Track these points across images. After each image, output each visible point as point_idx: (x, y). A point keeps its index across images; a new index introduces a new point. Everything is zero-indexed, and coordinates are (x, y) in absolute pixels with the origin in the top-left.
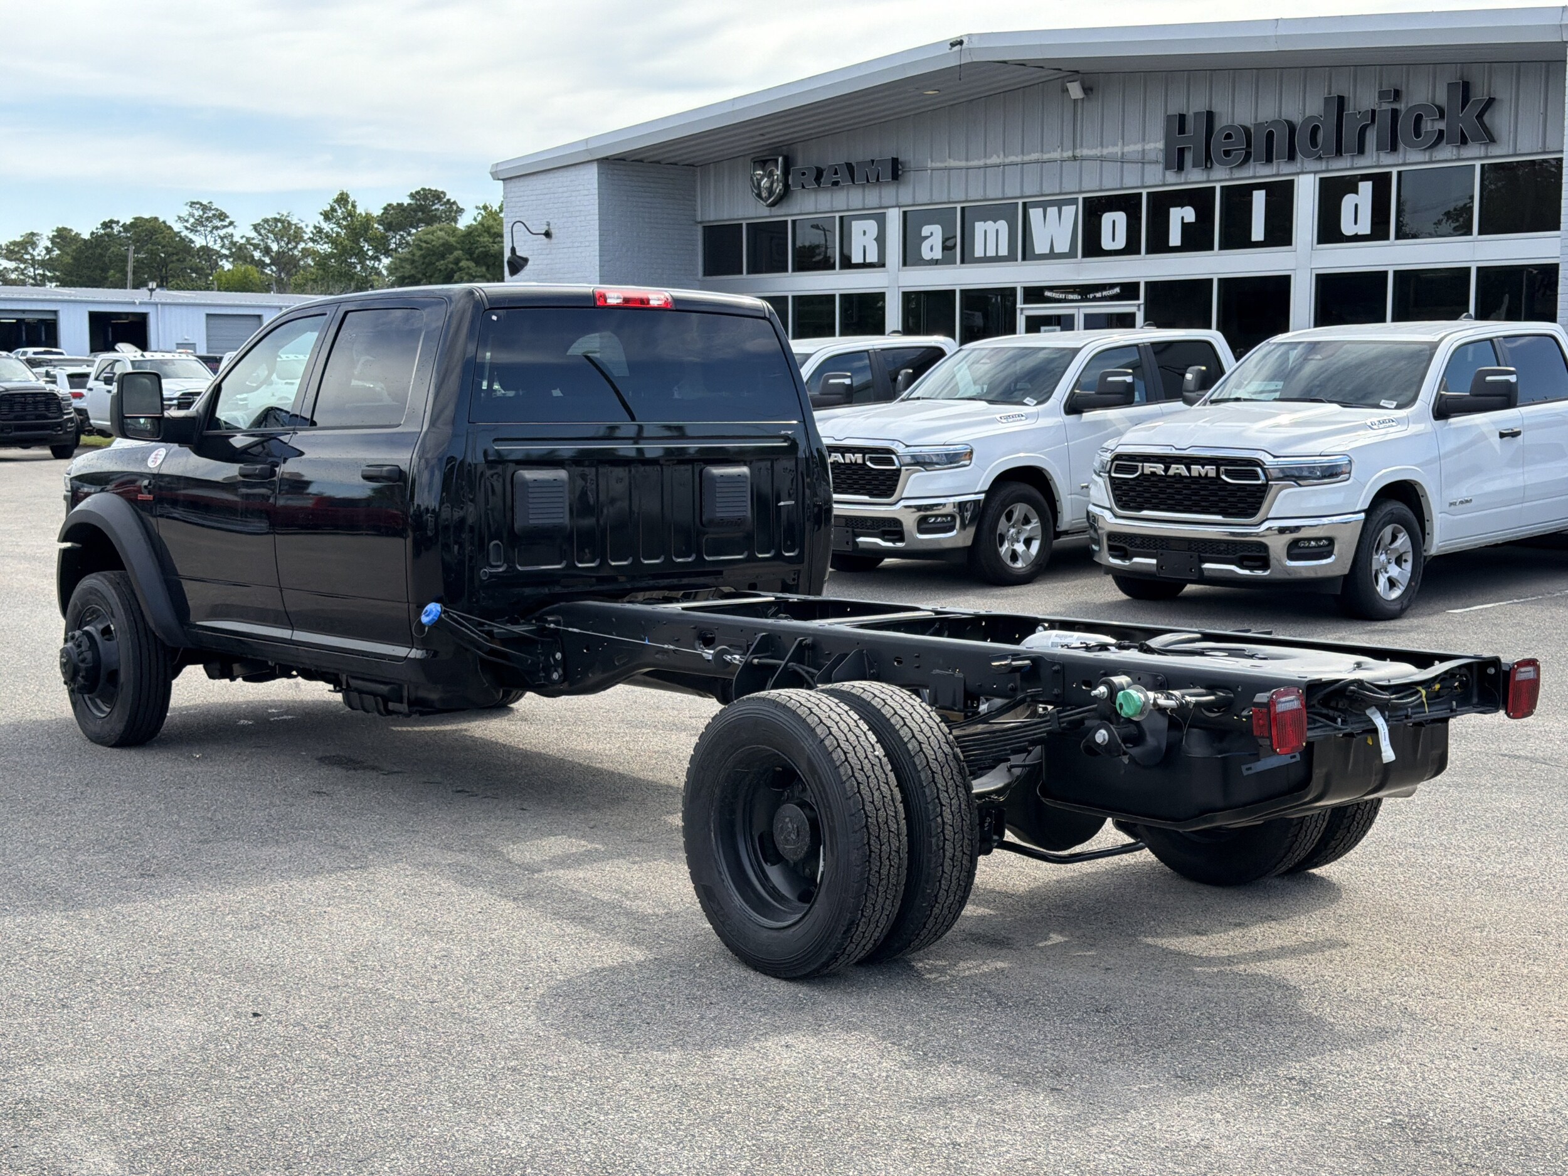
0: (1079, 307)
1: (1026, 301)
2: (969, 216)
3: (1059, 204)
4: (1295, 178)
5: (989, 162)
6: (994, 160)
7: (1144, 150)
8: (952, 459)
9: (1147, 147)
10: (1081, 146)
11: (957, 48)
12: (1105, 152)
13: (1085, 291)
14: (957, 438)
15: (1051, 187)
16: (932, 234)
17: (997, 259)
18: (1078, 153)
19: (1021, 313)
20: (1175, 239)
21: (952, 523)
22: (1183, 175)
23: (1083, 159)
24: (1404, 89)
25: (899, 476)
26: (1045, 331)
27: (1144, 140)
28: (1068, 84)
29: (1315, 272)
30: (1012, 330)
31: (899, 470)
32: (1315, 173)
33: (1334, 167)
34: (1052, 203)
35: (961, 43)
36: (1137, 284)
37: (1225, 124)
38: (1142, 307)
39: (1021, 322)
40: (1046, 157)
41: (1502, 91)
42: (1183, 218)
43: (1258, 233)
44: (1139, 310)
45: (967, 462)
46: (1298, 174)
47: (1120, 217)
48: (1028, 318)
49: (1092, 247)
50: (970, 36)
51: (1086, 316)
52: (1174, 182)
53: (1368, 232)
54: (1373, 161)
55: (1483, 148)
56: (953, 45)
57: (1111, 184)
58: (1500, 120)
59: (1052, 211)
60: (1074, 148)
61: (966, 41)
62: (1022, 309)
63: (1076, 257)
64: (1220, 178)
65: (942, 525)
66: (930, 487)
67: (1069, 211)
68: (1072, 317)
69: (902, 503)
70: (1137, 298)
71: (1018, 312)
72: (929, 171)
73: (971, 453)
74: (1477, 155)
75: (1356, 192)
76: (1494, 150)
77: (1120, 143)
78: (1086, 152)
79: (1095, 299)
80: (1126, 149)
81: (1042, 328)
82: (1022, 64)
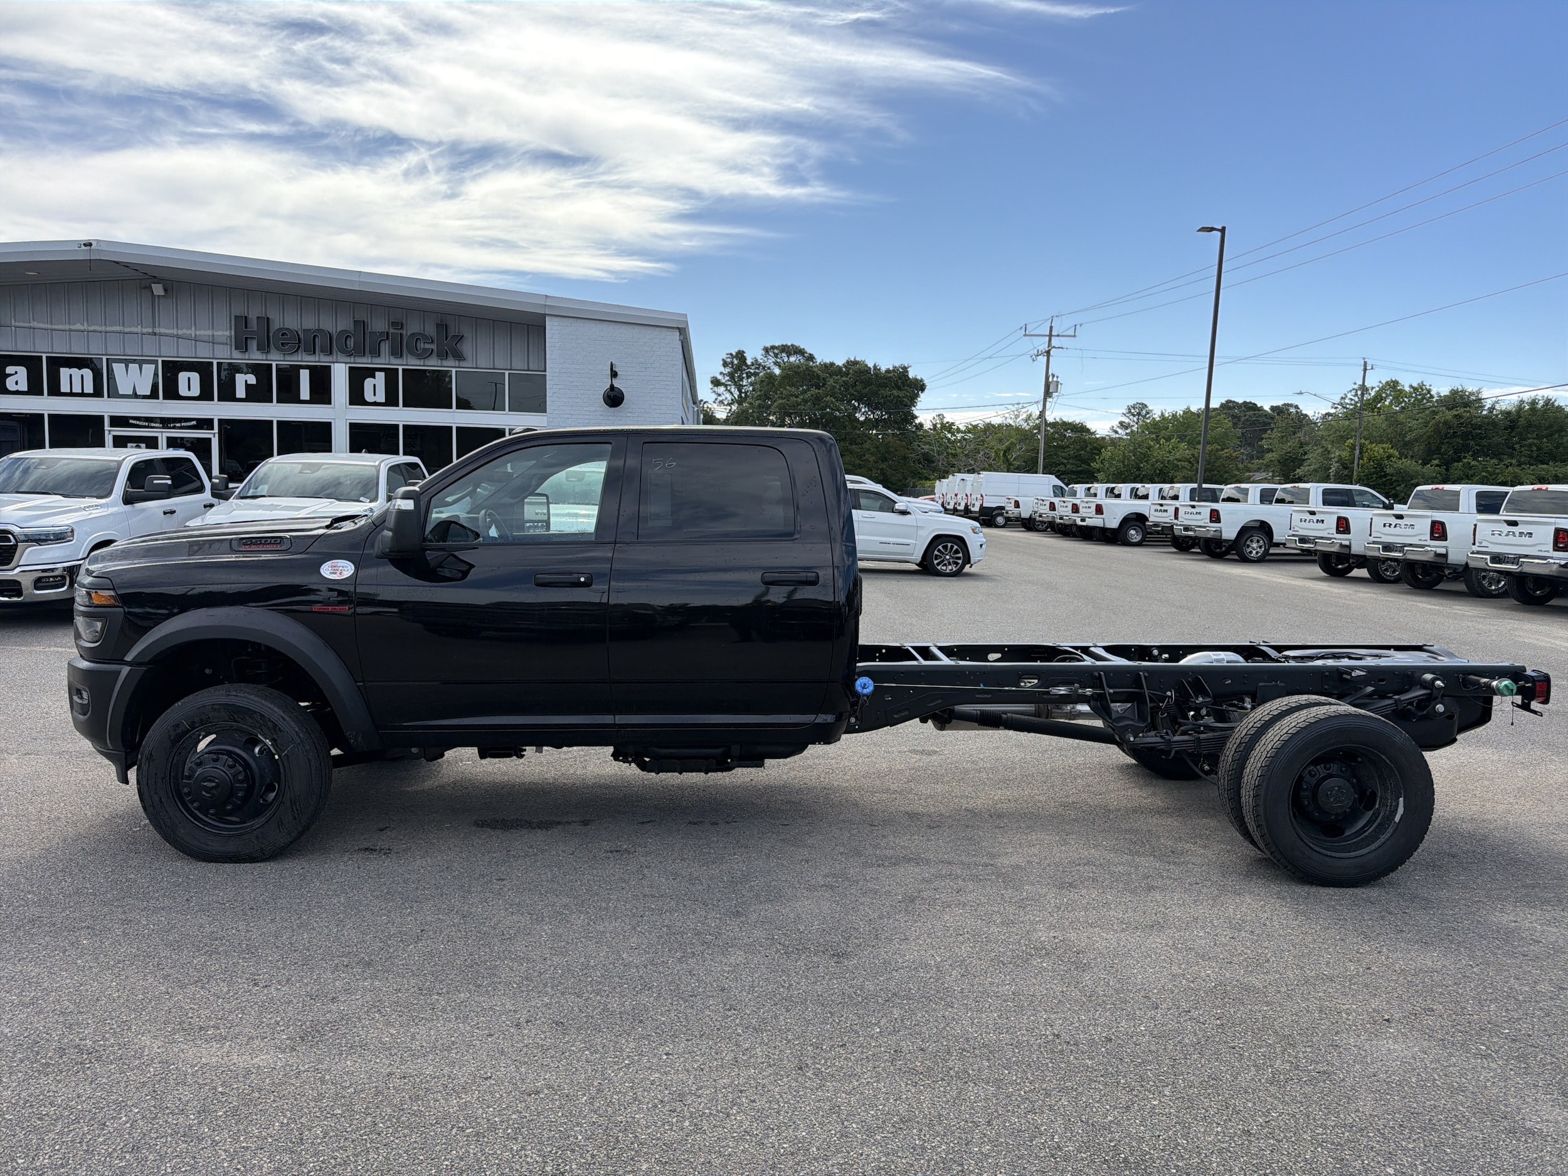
0: (162, 432)
1: (112, 425)
2: (56, 363)
3: (141, 363)
4: (332, 365)
5: (73, 327)
6: (78, 326)
7: (213, 335)
8: (60, 537)
9: (215, 333)
10: (159, 326)
11: (88, 248)
12: (180, 332)
13: (166, 422)
14: (61, 522)
15: (132, 350)
16: (16, 373)
17: (82, 395)
18: (157, 330)
19: (110, 433)
20: (241, 392)
21: (62, 582)
22: (247, 354)
23: (160, 335)
24: (404, 322)
25: (16, 549)
26: (132, 447)
27: (213, 329)
28: (152, 285)
29: (348, 422)
30: (101, 444)
31: (16, 546)
32: (346, 363)
33: (359, 361)
34: (134, 361)
35: (90, 245)
36: (212, 420)
37: (277, 327)
38: (217, 435)
39: (109, 439)
40: (127, 330)
41: (466, 332)
42: (246, 381)
43: (305, 394)
44: (214, 436)
45: (71, 538)
46: (334, 363)
47: (195, 377)
48: (115, 437)
49: (172, 393)
50: (98, 241)
51: (168, 438)
52: (238, 358)
53: (383, 401)
54: (385, 360)
55: (457, 362)
56: (85, 245)
57: (186, 353)
58: (466, 348)
59: (134, 367)
60: (154, 326)
61: (94, 244)
62: (110, 431)
63: (158, 398)
64: (276, 360)
65: (53, 583)
66: (42, 557)
67: (149, 369)
68: (156, 438)
69: (18, 570)
70: (212, 429)
71: (106, 433)
72: (13, 328)
73: (72, 531)
74: (453, 365)
75: (374, 377)
76: (463, 364)
77: (193, 328)
78: (163, 330)
79: (174, 427)
80: (198, 333)
81: (129, 445)
82: (126, 265)
